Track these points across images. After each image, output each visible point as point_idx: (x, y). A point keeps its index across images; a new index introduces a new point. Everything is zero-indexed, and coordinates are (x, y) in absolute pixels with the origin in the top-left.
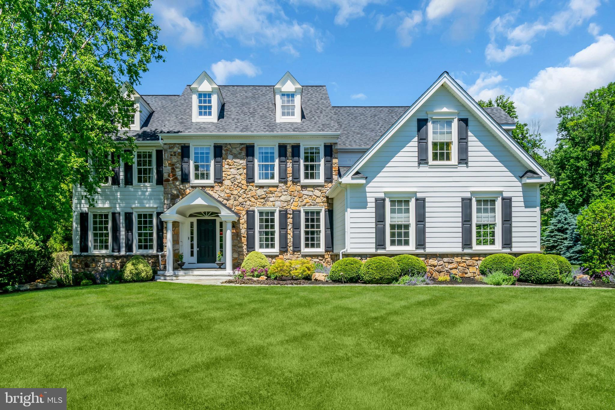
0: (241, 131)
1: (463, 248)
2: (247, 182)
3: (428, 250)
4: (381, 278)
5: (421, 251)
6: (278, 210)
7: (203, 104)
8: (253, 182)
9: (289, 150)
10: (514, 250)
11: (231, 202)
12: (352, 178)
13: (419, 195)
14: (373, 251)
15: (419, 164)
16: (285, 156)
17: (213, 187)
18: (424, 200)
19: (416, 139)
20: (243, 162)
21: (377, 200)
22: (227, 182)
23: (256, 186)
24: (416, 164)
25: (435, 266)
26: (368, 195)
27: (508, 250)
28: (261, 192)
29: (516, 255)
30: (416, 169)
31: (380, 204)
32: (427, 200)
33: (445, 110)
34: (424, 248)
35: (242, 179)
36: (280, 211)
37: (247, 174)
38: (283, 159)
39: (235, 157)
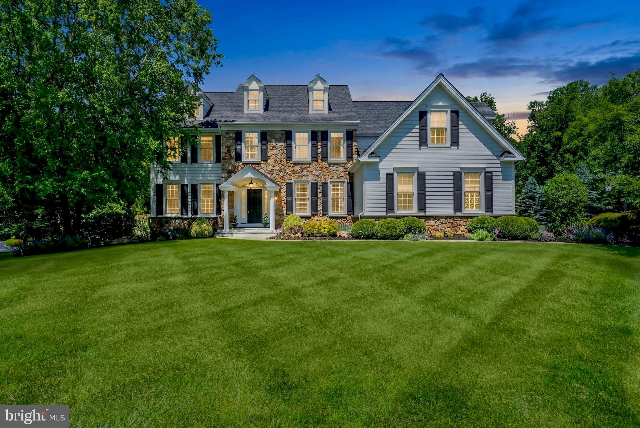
0: (282, 120)
1: (455, 212)
2: (287, 160)
3: (428, 214)
4: (391, 235)
5: (422, 214)
6: (311, 181)
8: (292, 160)
9: (319, 135)
10: (495, 213)
11: (274, 176)
12: (369, 157)
13: (420, 170)
14: (384, 214)
15: (421, 146)
16: (316, 140)
17: (260, 164)
18: (424, 174)
19: (418, 127)
20: (284, 145)
21: (388, 174)
22: (270, 161)
23: (294, 164)
24: (418, 146)
25: (433, 226)
26: (381, 170)
27: (489, 214)
28: (297, 168)
29: (496, 217)
30: (418, 150)
31: (390, 178)
32: (427, 174)
33: (441, 104)
34: (425, 212)
35: (281, 157)
36: (312, 183)
37: (286, 154)
38: (314, 142)
39: (278, 140)
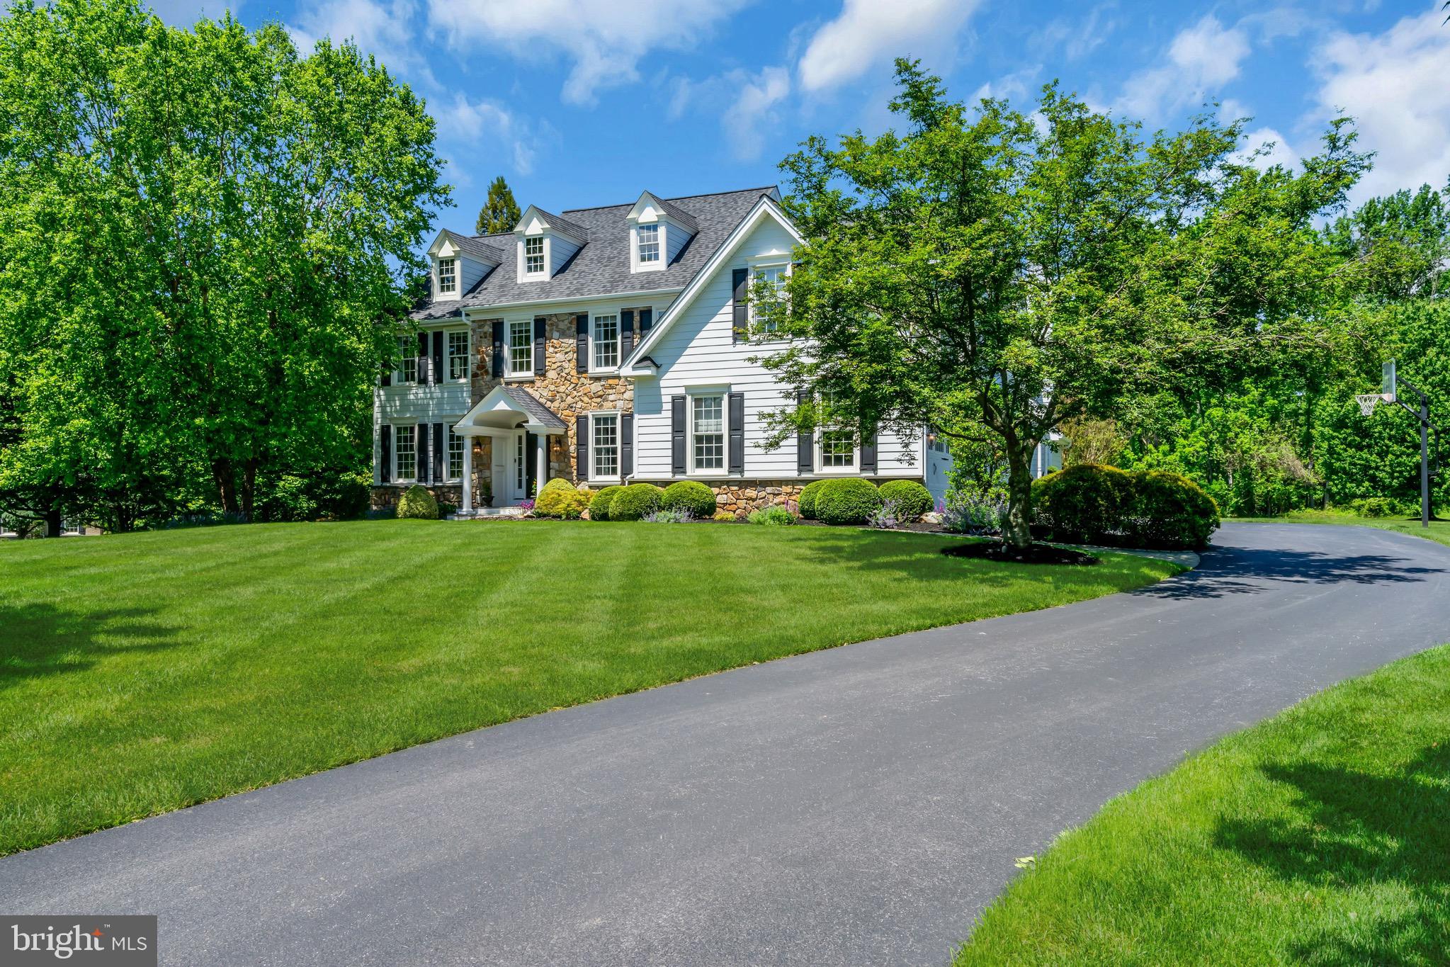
0: (568, 295)
1: (800, 471)
2: (579, 373)
3: (747, 475)
5: (737, 476)
6: (619, 413)
7: (532, 255)
8: (586, 371)
9: (637, 318)
10: (881, 473)
11: (556, 404)
12: (634, 368)
13: (734, 389)
15: (735, 340)
16: (632, 329)
17: (532, 382)
18: (741, 395)
19: (731, 302)
20: (572, 342)
21: (674, 399)
22: (551, 374)
23: (591, 378)
24: (731, 341)
25: (754, 500)
26: (663, 391)
27: (871, 474)
28: (596, 387)
29: (879, 481)
30: (731, 349)
31: (678, 405)
32: (746, 395)
33: (774, 252)
34: (742, 472)
35: (571, 367)
36: (623, 416)
37: (577, 360)
38: (627, 334)
39: (563, 334)
